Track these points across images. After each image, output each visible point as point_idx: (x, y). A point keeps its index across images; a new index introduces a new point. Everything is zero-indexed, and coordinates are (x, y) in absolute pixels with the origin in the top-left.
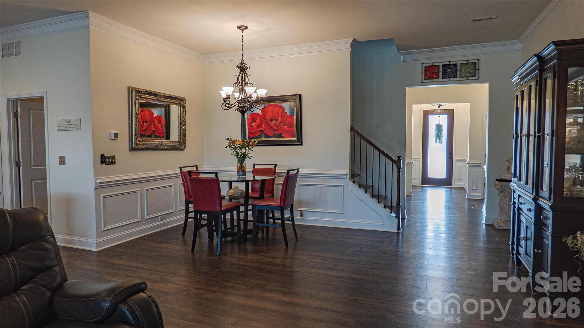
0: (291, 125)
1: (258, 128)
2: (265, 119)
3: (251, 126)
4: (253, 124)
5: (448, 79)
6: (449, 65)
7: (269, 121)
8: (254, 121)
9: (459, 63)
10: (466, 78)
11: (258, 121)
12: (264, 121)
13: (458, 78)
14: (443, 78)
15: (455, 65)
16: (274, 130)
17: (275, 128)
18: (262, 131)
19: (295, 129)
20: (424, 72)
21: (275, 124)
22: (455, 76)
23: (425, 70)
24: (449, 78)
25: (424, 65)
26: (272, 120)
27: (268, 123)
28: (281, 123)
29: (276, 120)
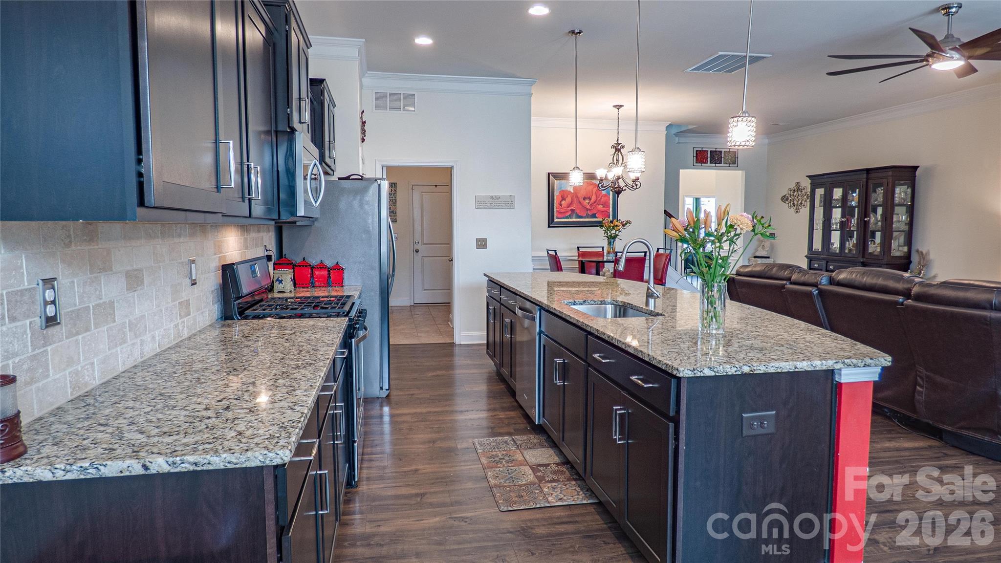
0: (606, 205)
1: (568, 207)
2: (577, 197)
3: (561, 205)
4: (563, 202)
5: (714, 165)
6: (716, 151)
7: (581, 200)
8: (563, 199)
9: (723, 150)
10: (728, 165)
11: (569, 200)
12: (575, 199)
13: (722, 165)
14: (710, 163)
15: (721, 152)
16: (587, 210)
17: (589, 208)
18: (573, 211)
19: (611, 209)
20: (695, 155)
21: (589, 203)
22: (720, 163)
23: (697, 154)
24: (715, 163)
25: (695, 149)
26: (584, 199)
27: (580, 202)
28: (595, 202)
29: (590, 199)
